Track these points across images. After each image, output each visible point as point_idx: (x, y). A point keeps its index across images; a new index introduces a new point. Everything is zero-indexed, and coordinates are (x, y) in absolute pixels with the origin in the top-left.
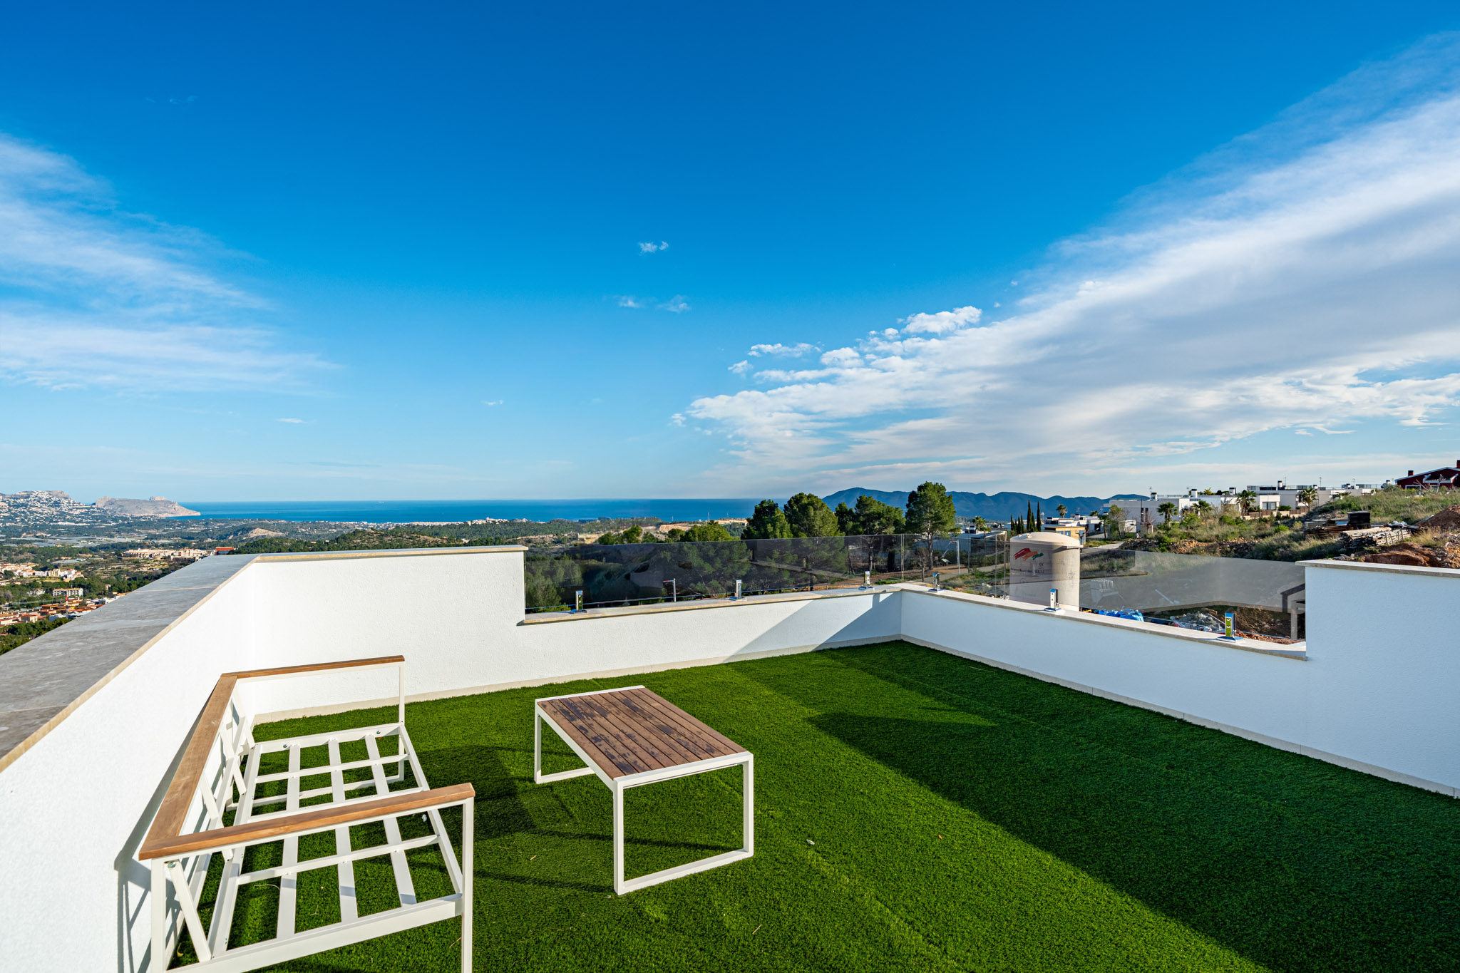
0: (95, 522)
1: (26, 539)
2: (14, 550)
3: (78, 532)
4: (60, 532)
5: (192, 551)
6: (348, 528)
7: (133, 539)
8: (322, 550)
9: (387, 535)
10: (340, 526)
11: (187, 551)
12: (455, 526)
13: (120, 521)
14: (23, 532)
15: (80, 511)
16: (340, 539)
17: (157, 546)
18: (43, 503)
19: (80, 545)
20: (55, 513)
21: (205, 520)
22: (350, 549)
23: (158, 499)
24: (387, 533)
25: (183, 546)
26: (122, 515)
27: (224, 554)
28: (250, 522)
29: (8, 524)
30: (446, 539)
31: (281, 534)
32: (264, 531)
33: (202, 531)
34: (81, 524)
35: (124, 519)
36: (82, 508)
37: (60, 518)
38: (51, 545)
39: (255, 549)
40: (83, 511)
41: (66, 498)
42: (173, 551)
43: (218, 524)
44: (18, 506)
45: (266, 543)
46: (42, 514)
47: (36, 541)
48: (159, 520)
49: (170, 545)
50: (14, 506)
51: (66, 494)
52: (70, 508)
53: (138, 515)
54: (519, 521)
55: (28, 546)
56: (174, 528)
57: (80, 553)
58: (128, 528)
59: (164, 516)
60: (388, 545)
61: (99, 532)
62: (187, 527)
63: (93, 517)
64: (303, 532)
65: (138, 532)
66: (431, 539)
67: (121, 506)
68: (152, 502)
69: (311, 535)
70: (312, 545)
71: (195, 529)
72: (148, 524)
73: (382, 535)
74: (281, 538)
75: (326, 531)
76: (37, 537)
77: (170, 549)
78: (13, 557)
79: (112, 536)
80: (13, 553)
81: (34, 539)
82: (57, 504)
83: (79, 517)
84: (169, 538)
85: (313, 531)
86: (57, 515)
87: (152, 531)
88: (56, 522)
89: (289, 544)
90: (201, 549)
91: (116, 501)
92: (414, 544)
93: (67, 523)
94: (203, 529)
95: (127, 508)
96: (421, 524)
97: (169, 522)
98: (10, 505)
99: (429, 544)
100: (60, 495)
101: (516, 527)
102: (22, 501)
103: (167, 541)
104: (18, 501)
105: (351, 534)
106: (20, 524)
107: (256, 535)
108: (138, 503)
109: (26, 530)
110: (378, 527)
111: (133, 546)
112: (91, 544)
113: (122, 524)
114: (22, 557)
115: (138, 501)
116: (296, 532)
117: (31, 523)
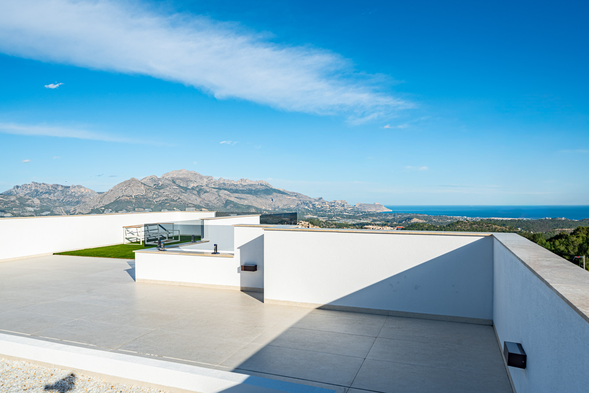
0: (355, 213)
1: (334, 219)
2: (330, 224)
3: (349, 217)
4: (344, 217)
5: (387, 227)
6: (456, 220)
7: (368, 221)
8: (442, 230)
9: (474, 224)
10: (452, 218)
11: (386, 227)
12: (515, 221)
13: (363, 213)
14: (333, 217)
15: (350, 208)
16: (450, 225)
17: (376, 225)
18: (339, 205)
19: (350, 223)
20: (343, 209)
21: (393, 214)
22: (455, 231)
23: (377, 203)
24: (475, 223)
25: (385, 225)
26: (364, 210)
27: (400, 230)
28: (412, 215)
29: (329, 213)
30: (508, 228)
31: (425, 221)
32: (417, 219)
33: (393, 219)
34: (351, 214)
35: (365, 212)
36: (351, 208)
37: (344, 212)
38: (341, 222)
39: (412, 228)
40: (352, 208)
41: (346, 203)
42: (381, 227)
43: (399, 216)
44: (332, 206)
45: (417, 226)
46: (339, 210)
47: (337, 220)
48: (377, 213)
49: (380, 224)
50: (331, 206)
51: (346, 201)
52: (348, 207)
53: (370, 211)
54: (559, 219)
55: (334, 222)
56: (382, 217)
57: (350, 226)
58: (366, 216)
59: (379, 211)
60: (475, 230)
61: (356, 218)
62: (387, 216)
63: (355, 211)
64: (435, 221)
65: (369, 218)
66: (499, 227)
67: (364, 207)
68: (375, 205)
69: (438, 222)
70: (437, 227)
71: (390, 218)
72: (373, 215)
73: (472, 224)
74: (424, 223)
75: (446, 221)
76: (337, 219)
77: (381, 226)
78: (330, 226)
79: (360, 220)
80: (330, 225)
81: (336, 220)
82: (343, 206)
83: (350, 211)
84: (380, 221)
85: (439, 220)
86: (343, 210)
87: (374, 218)
88: (343, 213)
89: (427, 227)
90: (391, 227)
91: (362, 204)
92: (489, 230)
93: (346, 214)
94: (393, 218)
95: (365, 207)
96: (496, 218)
97: (380, 214)
98: (329, 206)
99: (498, 230)
100: (344, 202)
101: (556, 223)
102: (333, 204)
104: (332, 204)
105: (456, 223)
106: (332, 214)
107: (414, 221)
109: (334, 216)
110: (472, 219)
111: (368, 224)
112: (354, 223)
113: (364, 215)
114: (332, 226)
115: (370, 205)
116: (432, 221)
117: (336, 213)
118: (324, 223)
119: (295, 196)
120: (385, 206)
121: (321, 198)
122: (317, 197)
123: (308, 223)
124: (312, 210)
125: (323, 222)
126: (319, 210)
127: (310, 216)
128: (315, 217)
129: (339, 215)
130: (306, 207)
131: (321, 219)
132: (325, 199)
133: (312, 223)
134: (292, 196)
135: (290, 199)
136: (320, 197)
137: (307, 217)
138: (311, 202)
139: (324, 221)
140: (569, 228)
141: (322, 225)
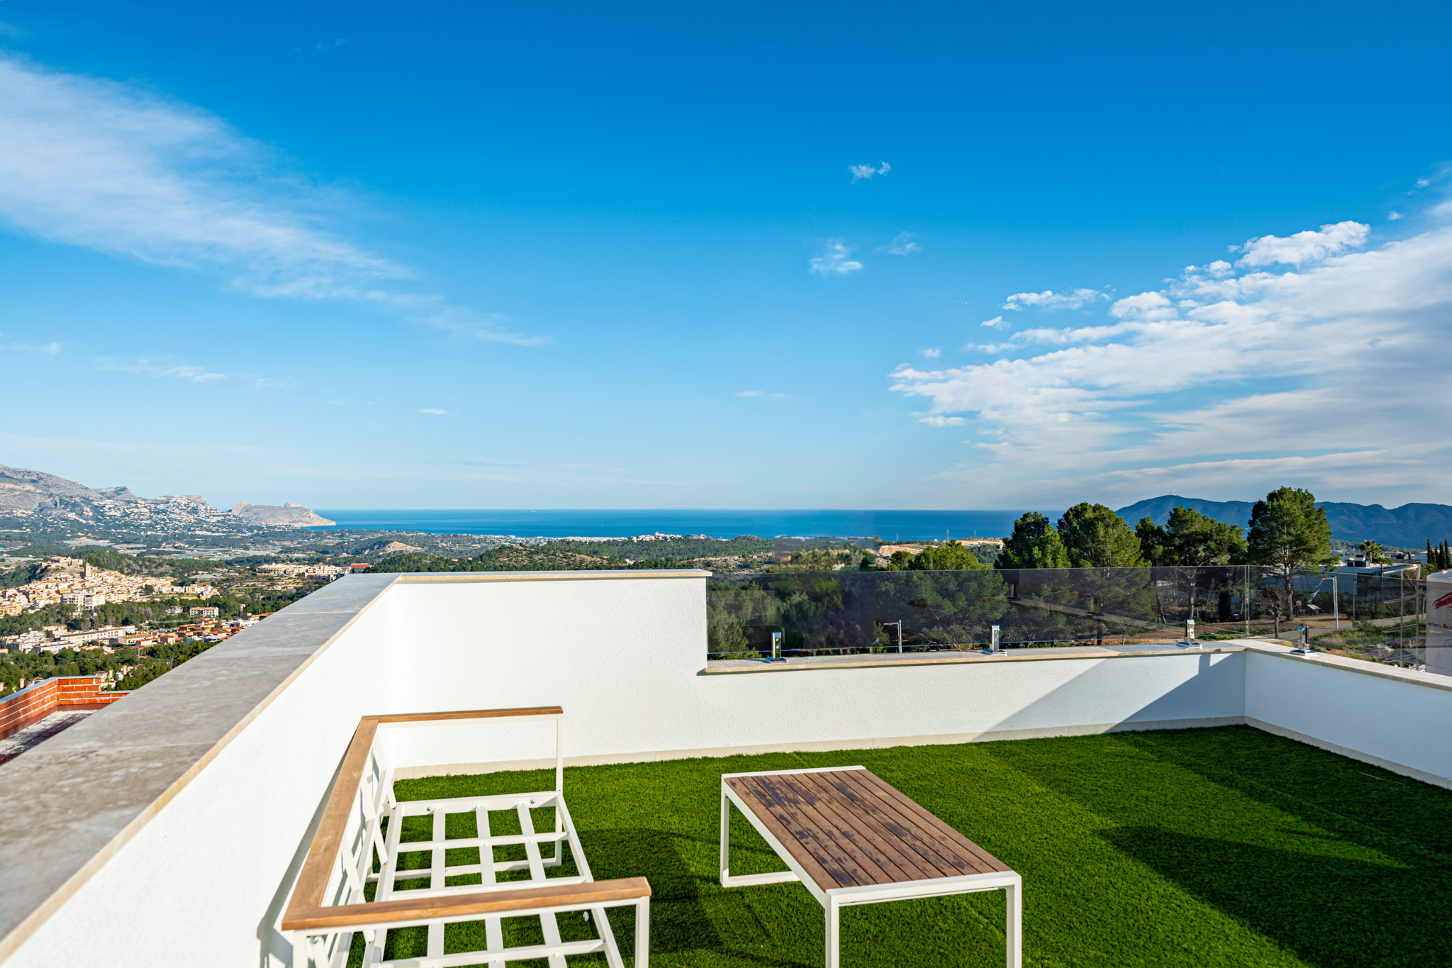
0: (231, 532)
1: (166, 550)
2: (154, 562)
3: (214, 543)
4: (197, 542)
5: (326, 567)
6: (494, 543)
7: (268, 552)
8: (464, 570)
9: (537, 553)
10: (485, 541)
11: (322, 568)
12: (617, 543)
13: (255, 531)
14: (162, 542)
15: (217, 518)
16: (484, 557)
17: (291, 561)
18: (182, 509)
19: (216, 559)
20: (193, 521)
21: (340, 531)
22: (495, 569)
23: (293, 505)
24: (537, 550)
25: (318, 561)
26: (257, 524)
27: (359, 572)
28: (388, 534)
29: (149, 533)
30: (607, 559)
31: (420, 549)
32: (401, 545)
33: (338, 544)
34: (217, 534)
35: (260, 528)
36: (218, 516)
37: (197, 527)
38: (188, 558)
39: (392, 567)
40: (220, 518)
41: (203, 504)
42: (307, 567)
43: (354, 536)
44: (158, 512)
45: (404, 560)
46: (181, 522)
47: (174, 552)
48: (294, 531)
49: (304, 559)
50: (155, 512)
51: (203, 499)
52: (208, 515)
53: (273, 525)
54: (696, 537)
55: (167, 557)
56: (309, 539)
57: (216, 567)
58: (263, 539)
59: (298, 525)
60: (539, 566)
61: (235, 544)
62: (323, 538)
63: (229, 525)
64: (443, 548)
65: (272, 544)
66: (589, 559)
67: (256, 514)
68: (287, 509)
69: (452, 551)
70: (453, 563)
71: (331, 542)
72: (282, 535)
73: (532, 553)
74: (420, 553)
75: (469, 546)
76: (176, 548)
77: (305, 564)
78: (153, 569)
79: (247, 548)
80: (154, 565)
81: (173, 550)
82: (195, 511)
83: (216, 526)
84: (304, 551)
85: (455, 546)
86: (195, 523)
87: (287, 544)
88: (194, 531)
89: (428, 562)
90: (336, 565)
91: (252, 507)
92: (569, 565)
93: (204, 533)
94: (338, 541)
95: (262, 515)
96: (577, 539)
97: (303, 533)
98: (151, 512)
99: (586, 566)
100: (198, 500)
101: (692, 545)
102: (161, 507)
103: (301, 555)
104: (159, 507)
105: (497, 551)
106: (160, 533)
107: (394, 550)
108: (273, 510)
109: (165, 539)
110: (527, 542)
111: (268, 560)
112: (226, 557)
113: (257, 535)
114: (161, 570)
115: (273, 508)
116: (436, 547)
117: (170, 532)
118: (135, 561)
119: (33, 481)
120: (316, 512)
121: (124, 489)
122: (110, 484)
123: (81, 562)
124: (92, 523)
125: (130, 558)
126: (114, 523)
127: (84, 541)
128: (104, 543)
129: (180, 538)
130: (72, 516)
131: (122, 549)
132: (135, 491)
133: (95, 563)
134: (20, 481)
135: (11, 490)
136: (121, 485)
137: (74, 543)
138: (87, 501)
139: (134, 553)
140: (715, 555)
141: (128, 566)
